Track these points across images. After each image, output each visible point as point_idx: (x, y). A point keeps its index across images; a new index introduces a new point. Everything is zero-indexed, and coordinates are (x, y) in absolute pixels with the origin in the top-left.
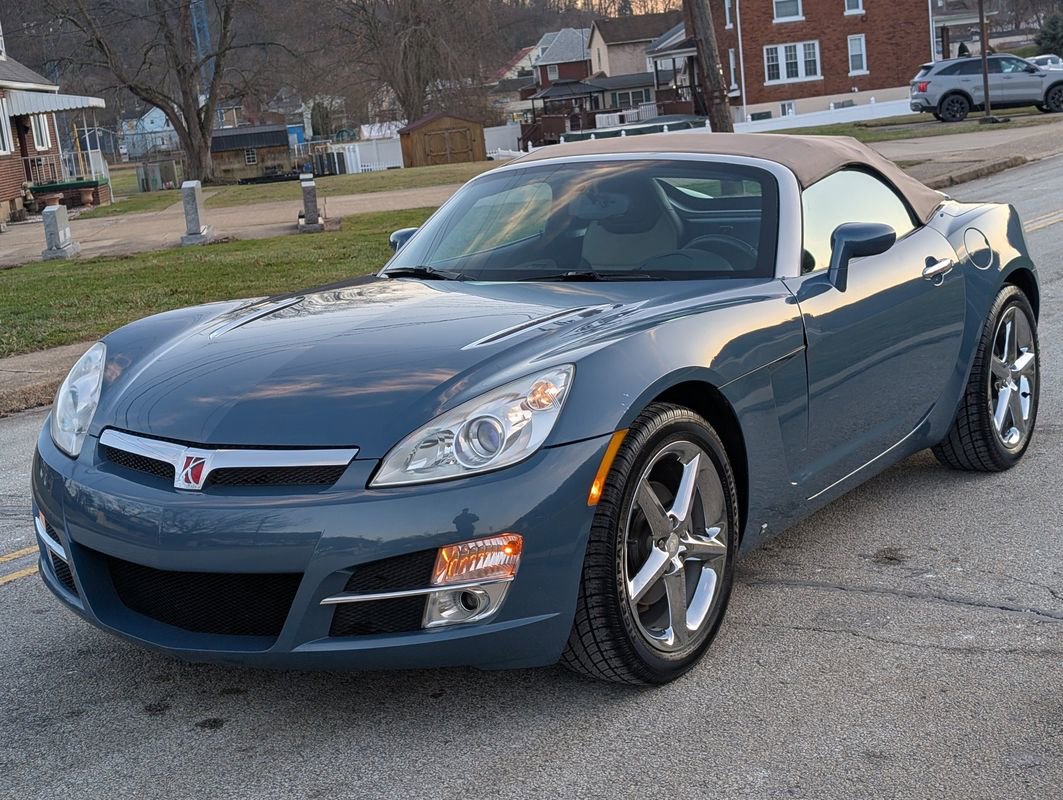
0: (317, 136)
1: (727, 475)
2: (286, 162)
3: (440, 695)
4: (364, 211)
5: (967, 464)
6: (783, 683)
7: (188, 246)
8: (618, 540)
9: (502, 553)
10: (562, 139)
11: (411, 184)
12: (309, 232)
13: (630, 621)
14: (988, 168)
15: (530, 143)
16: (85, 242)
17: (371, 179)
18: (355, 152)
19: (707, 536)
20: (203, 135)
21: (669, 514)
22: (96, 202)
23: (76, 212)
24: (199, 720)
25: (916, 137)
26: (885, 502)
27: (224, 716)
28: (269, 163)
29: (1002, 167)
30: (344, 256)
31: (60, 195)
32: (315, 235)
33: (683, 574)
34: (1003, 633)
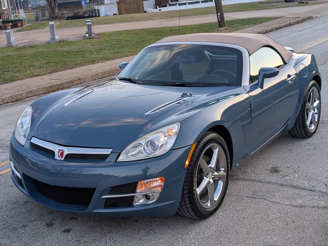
0: (91, 2)
1: (227, 152)
2: (81, 11)
3: (138, 221)
4: (106, 31)
5: (298, 136)
6: (244, 218)
7: (51, 43)
8: (194, 177)
9: (158, 182)
10: (168, 5)
11: (121, 22)
12: (89, 39)
13: (197, 201)
14: (301, 20)
15: (158, 7)
16: (19, 40)
17: (108, 19)
18: (103, 9)
19: (220, 171)
20: (55, 2)
21: (209, 166)
22: (22, 26)
23: (15, 29)
24: (63, 229)
25: (279, 8)
26: (273, 149)
27: (71, 228)
28: (76, 11)
29: (306, 20)
30: (101, 49)
31: (11, 24)
32: (91, 40)
33: (213, 184)
34: (311, 200)
